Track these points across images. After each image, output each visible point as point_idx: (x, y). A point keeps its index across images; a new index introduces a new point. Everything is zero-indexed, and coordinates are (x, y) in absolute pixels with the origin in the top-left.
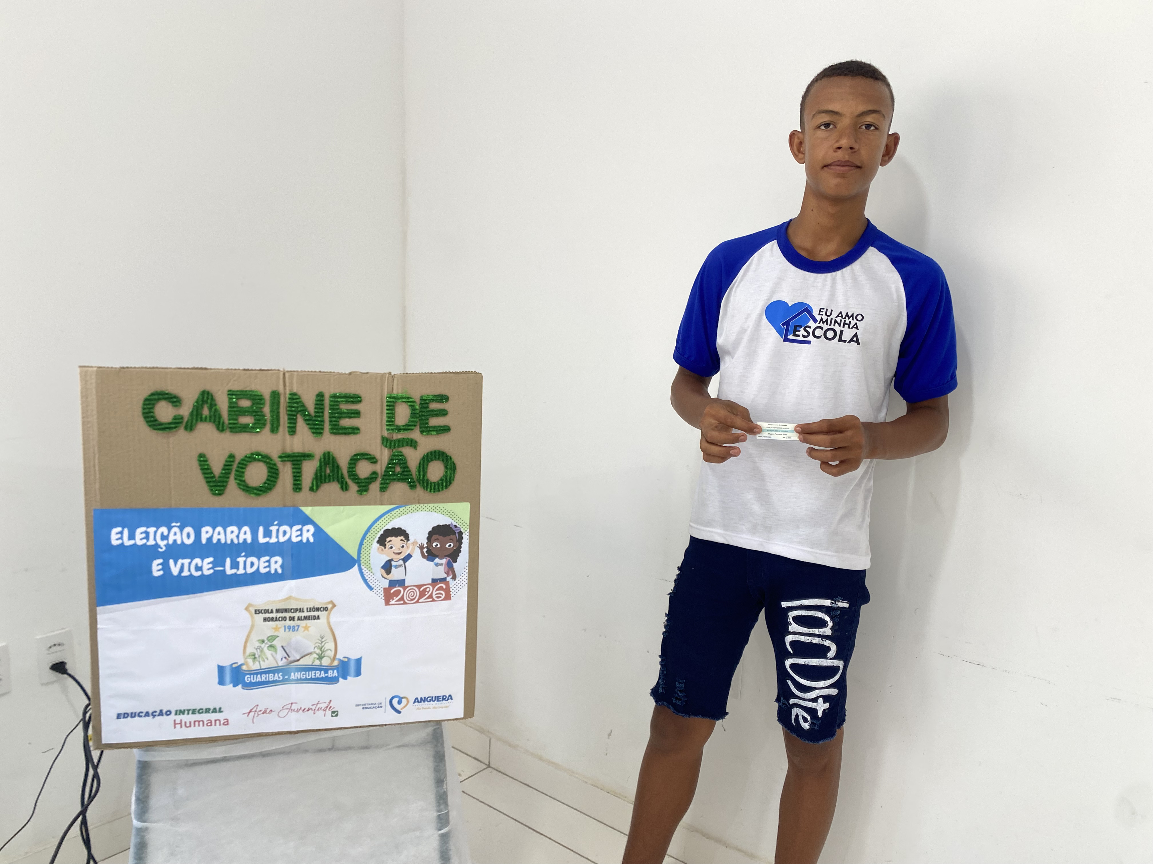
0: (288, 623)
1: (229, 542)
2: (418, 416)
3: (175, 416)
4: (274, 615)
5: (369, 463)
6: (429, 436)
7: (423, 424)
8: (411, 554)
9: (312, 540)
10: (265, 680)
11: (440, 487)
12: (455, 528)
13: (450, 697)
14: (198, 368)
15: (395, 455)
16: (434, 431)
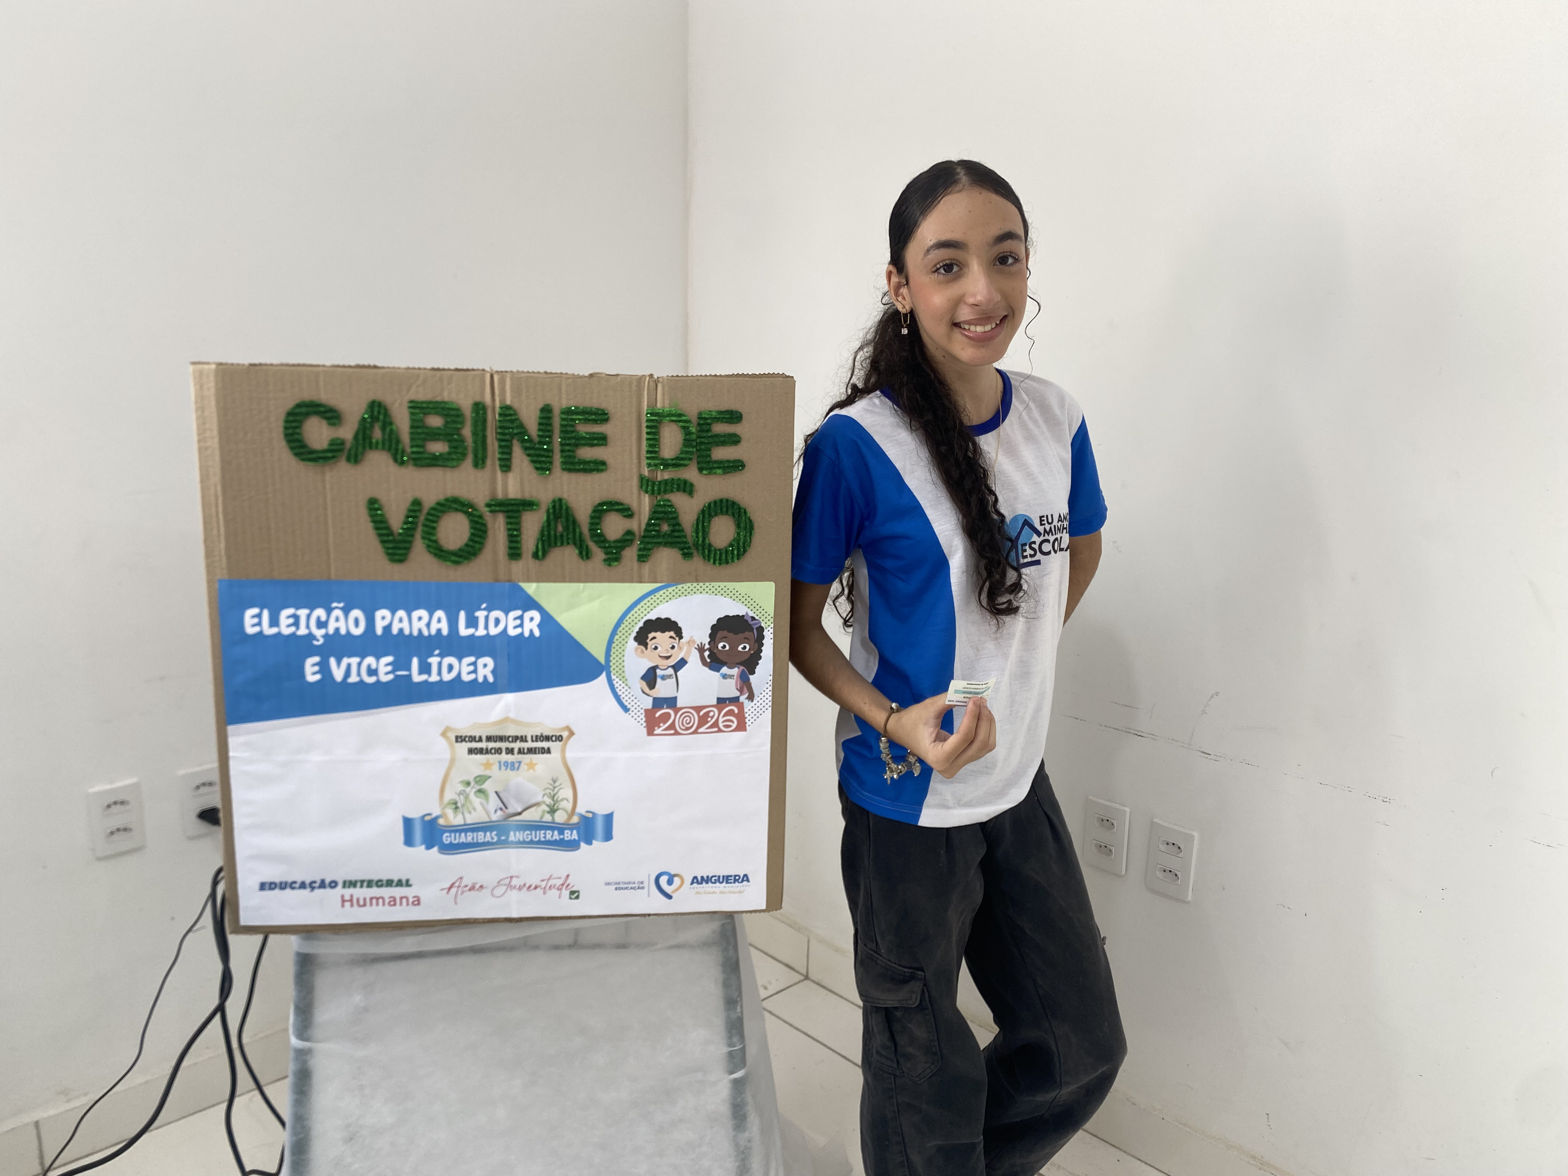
0: (504, 757)
1: (415, 633)
2: (695, 444)
3: (332, 440)
4: (483, 745)
5: (621, 517)
6: (711, 477)
7: (702, 456)
8: (685, 658)
9: (537, 633)
10: (472, 841)
11: (729, 557)
12: (752, 620)
13: (746, 878)
14: (363, 367)
15: (660, 506)
16: (719, 468)
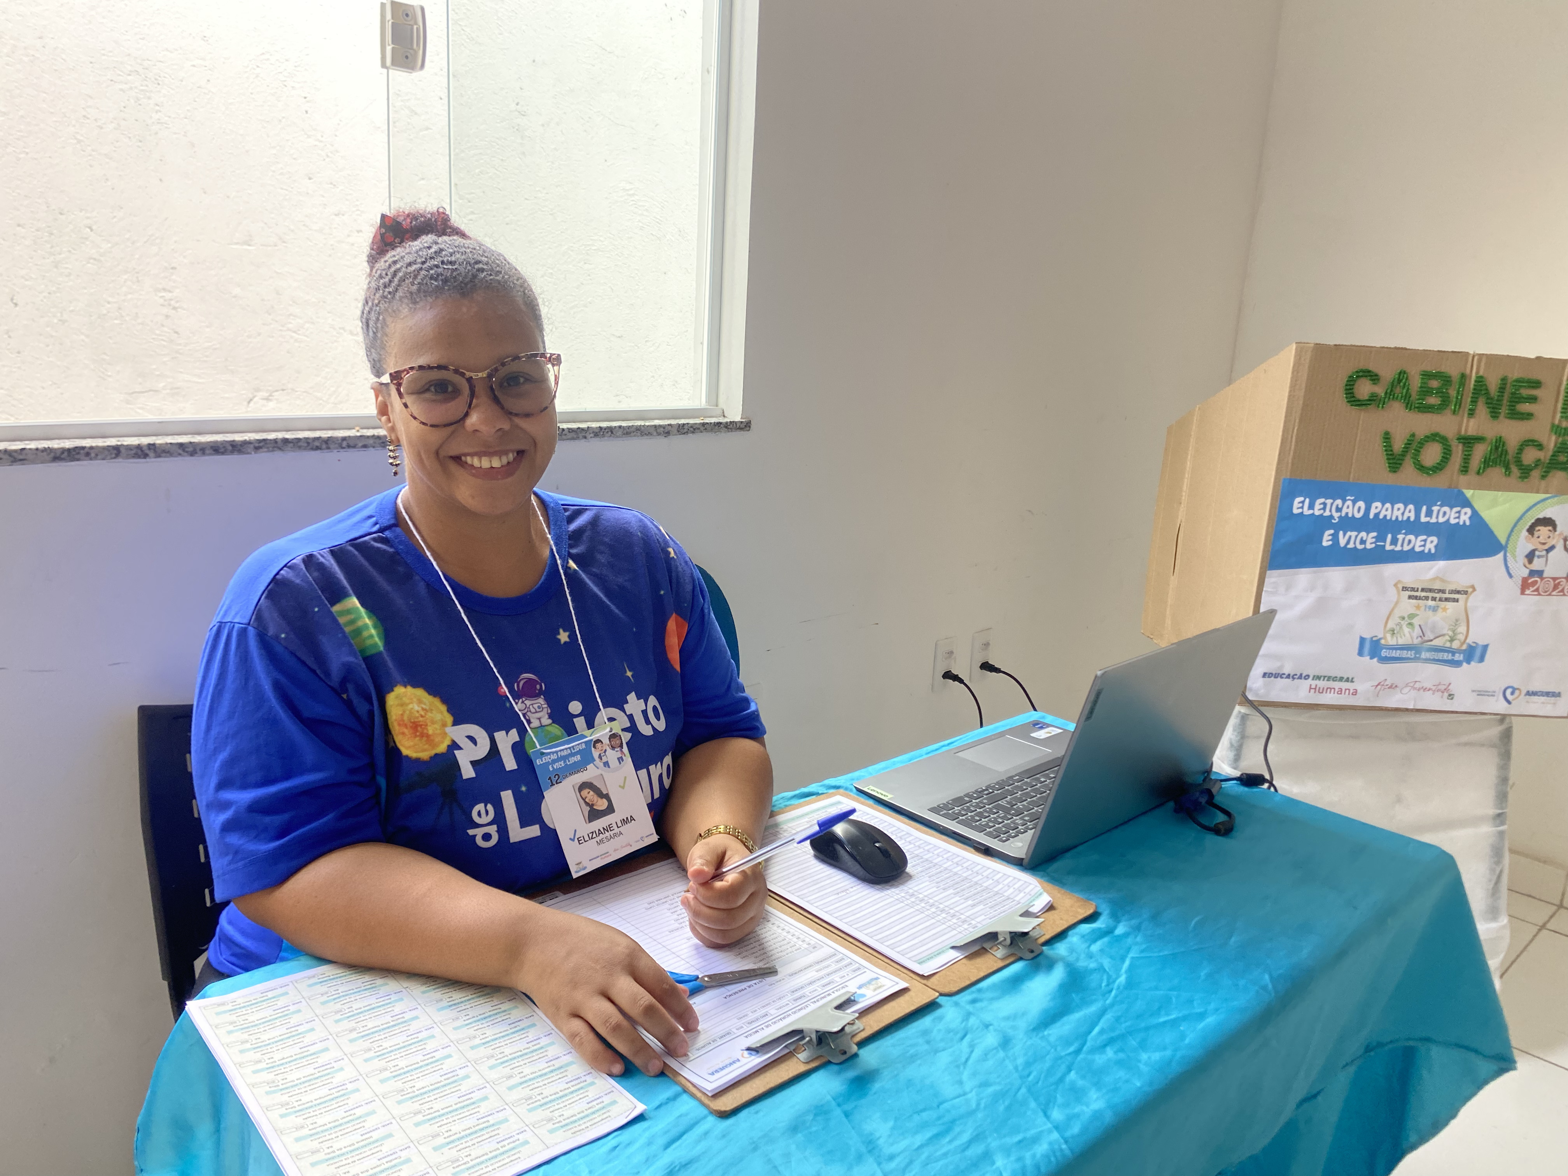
0: (1430, 603)
1: (1394, 518)
3: (1372, 394)
4: (1418, 594)
5: (1536, 450)
8: (1555, 545)
9: (1468, 523)
10: (1399, 656)
15: (1565, 444)
